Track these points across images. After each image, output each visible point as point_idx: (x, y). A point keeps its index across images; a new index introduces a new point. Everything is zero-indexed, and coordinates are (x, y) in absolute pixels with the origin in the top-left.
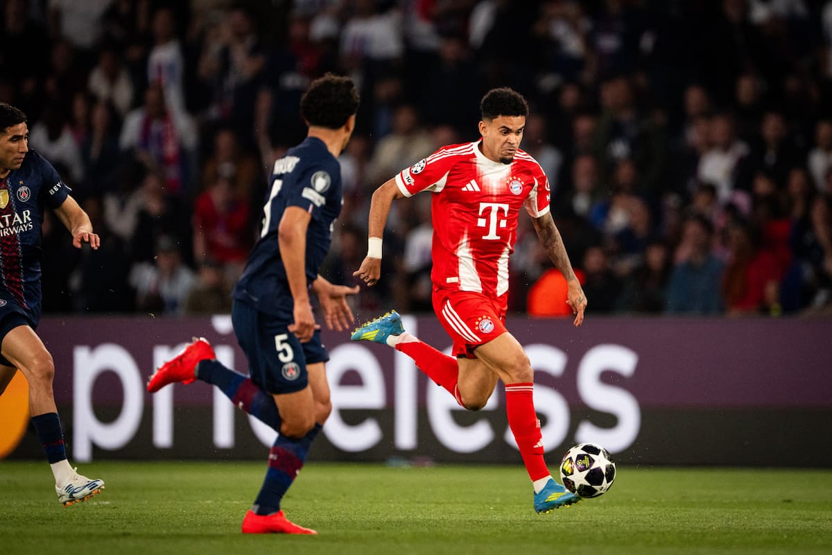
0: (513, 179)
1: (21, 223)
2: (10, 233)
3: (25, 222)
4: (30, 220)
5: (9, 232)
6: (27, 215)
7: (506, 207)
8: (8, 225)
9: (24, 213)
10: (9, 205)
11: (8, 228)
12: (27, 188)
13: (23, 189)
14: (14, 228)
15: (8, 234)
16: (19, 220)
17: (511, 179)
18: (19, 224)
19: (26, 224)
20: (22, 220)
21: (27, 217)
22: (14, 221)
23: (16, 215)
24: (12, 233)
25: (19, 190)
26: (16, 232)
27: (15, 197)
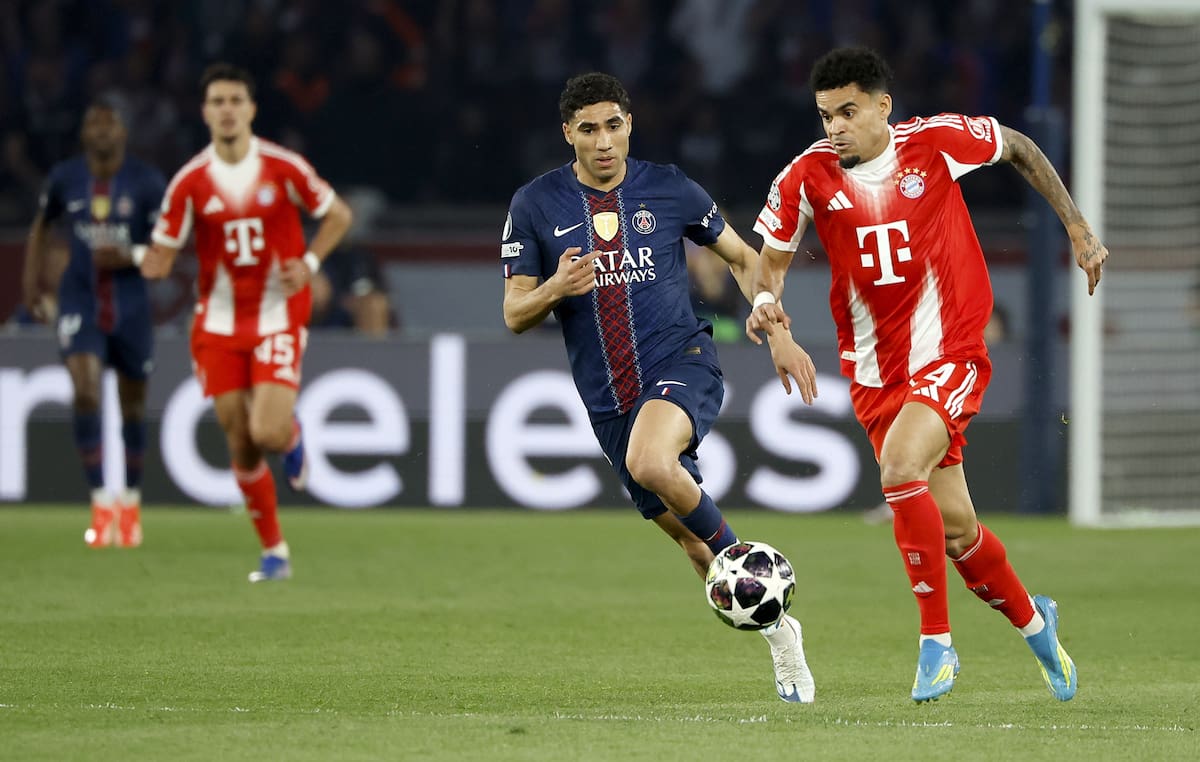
0: (905, 175)
1: (634, 266)
2: (616, 283)
3: (642, 265)
4: (651, 264)
5: (614, 278)
6: (645, 255)
7: (902, 226)
8: (612, 268)
9: (641, 250)
10: (618, 237)
11: (613, 272)
12: (650, 214)
13: (644, 214)
14: (622, 274)
15: (613, 283)
16: (631, 261)
17: (900, 175)
18: (632, 269)
19: (643, 270)
20: (637, 261)
21: (646, 258)
22: (623, 262)
23: (627, 253)
24: (619, 282)
25: (636, 215)
26: (626, 281)
27: (629, 224)
